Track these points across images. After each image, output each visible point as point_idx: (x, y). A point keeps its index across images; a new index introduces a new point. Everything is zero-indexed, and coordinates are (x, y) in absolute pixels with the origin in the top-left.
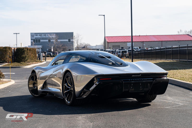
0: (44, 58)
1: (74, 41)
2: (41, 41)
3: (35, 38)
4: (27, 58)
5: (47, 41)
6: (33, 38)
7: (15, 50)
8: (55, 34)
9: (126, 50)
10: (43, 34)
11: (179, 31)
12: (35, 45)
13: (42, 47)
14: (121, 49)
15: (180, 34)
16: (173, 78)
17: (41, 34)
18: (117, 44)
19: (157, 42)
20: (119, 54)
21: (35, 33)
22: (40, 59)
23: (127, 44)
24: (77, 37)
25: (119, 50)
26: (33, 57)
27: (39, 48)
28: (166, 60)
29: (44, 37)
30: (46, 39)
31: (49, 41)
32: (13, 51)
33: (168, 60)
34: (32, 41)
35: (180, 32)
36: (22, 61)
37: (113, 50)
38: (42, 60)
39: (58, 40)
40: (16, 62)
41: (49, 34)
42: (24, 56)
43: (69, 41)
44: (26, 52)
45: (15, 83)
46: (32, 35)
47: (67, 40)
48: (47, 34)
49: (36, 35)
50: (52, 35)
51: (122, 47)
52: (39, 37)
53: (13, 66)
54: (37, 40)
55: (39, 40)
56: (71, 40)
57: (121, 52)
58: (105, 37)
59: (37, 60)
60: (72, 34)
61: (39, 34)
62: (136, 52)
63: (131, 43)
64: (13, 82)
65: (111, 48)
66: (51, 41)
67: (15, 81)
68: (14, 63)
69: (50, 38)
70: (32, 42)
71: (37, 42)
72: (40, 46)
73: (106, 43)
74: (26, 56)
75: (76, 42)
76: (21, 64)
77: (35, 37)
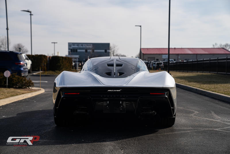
0: (80, 68)
1: (110, 51)
2: (78, 51)
3: (73, 48)
4: (62, 67)
5: (84, 51)
6: (70, 48)
7: (51, 58)
8: (92, 45)
9: (161, 62)
10: (80, 44)
11: (215, 44)
12: (72, 54)
13: (79, 57)
14: (156, 61)
15: (215, 47)
16: (215, 92)
17: (78, 44)
18: (152, 56)
19: (192, 55)
20: (154, 65)
21: (73, 43)
22: (76, 68)
23: (162, 56)
24: (113, 47)
25: (154, 62)
26: (69, 66)
27: (75, 58)
28: (203, 72)
29: (81, 47)
30: (83, 49)
31: (86, 51)
32: (48, 59)
33: (205, 73)
34: (70, 50)
35: (215, 46)
36: (57, 70)
37: (149, 61)
38: (78, 70)
39: (95, 51)
40: (51, 70)
41: (86, 44)
42: (59, 64)
43: (106, 51)
44: (61, 61)
45: (45, 92)
46: (70, 45)
47: (104, 51)
48: (84, 45)
49: (74, 45)
50: (89, 45)
51: (158, 58)
52: (76, 46)
53: (47, 74)
54: (74, 50)
55: (76, 50)
56: (108, 51)
57: (156, 64)
58: (141, 49)
59: (73, 69)
60: (108, 45)
61: (76, 44)
62: (171, 63)
63: (167, 55)
64: (42, 91)
65: (146, 60)
66: (88, 51)
67: (45, 90)
68: (48, 71)
69: (86, 48)
70: (69, 52)
71: (74, 52)
72: (77, 56)
73: (142, 55)
74: (61, 65)
75: (112, 53)
76: (55, 73)
77: (73, 46)
